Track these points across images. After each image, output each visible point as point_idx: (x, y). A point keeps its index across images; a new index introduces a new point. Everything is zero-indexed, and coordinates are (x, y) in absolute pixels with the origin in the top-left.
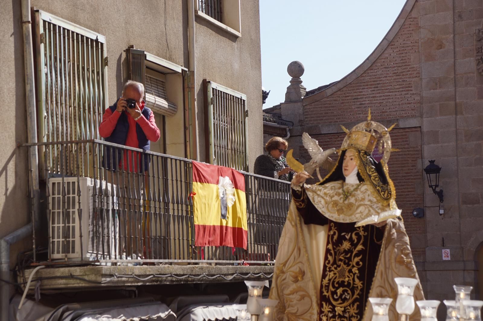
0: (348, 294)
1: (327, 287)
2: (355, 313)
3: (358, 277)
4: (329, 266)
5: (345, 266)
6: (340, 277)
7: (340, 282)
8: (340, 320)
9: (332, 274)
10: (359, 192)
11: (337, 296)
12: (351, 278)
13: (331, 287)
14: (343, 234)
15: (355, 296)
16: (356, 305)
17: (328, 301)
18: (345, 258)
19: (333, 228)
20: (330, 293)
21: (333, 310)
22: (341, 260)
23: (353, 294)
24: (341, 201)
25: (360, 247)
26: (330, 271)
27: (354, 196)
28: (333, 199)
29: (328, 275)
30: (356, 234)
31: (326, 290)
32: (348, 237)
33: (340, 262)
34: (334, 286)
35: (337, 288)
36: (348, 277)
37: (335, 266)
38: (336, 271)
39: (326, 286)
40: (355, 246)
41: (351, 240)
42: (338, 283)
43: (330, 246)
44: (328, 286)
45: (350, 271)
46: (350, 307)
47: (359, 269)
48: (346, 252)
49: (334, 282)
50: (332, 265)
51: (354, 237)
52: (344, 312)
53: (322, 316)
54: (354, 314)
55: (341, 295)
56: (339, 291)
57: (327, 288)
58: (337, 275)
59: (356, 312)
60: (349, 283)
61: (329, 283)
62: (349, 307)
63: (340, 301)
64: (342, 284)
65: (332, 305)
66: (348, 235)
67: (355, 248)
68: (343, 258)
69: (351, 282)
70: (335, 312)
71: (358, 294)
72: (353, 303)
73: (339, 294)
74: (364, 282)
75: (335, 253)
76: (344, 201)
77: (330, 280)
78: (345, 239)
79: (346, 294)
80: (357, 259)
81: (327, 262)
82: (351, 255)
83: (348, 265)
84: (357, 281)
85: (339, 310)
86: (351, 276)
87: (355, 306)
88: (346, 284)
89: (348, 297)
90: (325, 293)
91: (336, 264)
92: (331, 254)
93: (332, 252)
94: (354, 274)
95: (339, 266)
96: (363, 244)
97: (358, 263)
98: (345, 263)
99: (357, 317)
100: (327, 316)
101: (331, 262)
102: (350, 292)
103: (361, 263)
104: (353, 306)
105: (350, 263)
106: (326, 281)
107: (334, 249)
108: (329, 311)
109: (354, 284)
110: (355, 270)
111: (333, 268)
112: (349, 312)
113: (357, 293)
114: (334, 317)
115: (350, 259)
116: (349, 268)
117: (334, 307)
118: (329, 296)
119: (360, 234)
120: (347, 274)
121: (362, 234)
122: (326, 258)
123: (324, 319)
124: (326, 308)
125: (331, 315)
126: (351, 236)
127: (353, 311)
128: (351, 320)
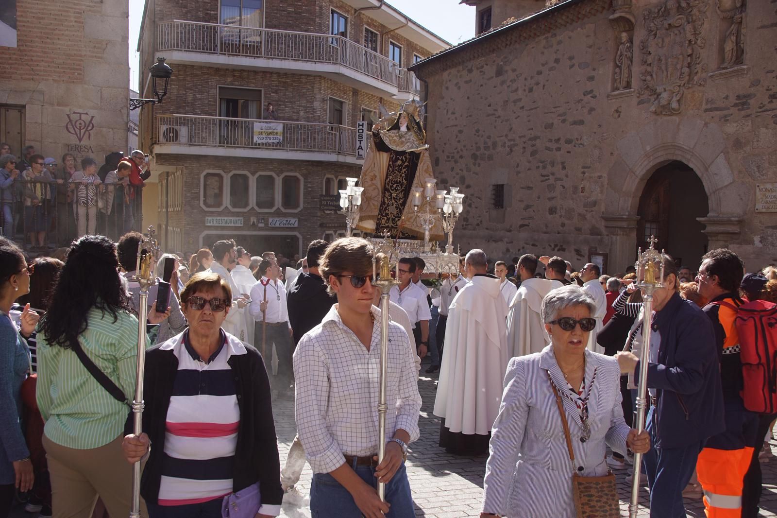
4: (389, 173)
5: (398, 173)
6: (395, 179)
8: (394, 200)
9: (391, 177)
10: (407, 135)
11: (393, 188)
14: (398, 156)
15: (403, 189)
17: (388, 190)
18: (399, 169)
19: (393, 153)
20: (389, 186)
24: (398, 140)
25: (406, 164)
26: (390, 175)
27: (405, 137)
28: (394, 138)
29: (389, 177)
31: (387, 185)
32: (400, 158)
33: (395, 171)
34: (391, 183)
35: (394, 184)
39: (387, 183)
41: (402, 160)
42: (394, 181)
43: (391, 163)
45: (401, 176)
47: (405, 175)
48: (399, 166)
49: (392, 181)
51: (404, 158)
52: (397, 196)
54: (401, 198)
55: (395, 188)
56: (394, 186)
58: (394, 177)
59: (403, 196)
61: (389, 182)
62: (399, 194)
63: (394, 191)
64: (396, 182)
65: (390, 192)
67: (404, 164)
68: (397, 169)
70: (392, 196)
72: (401, 192)
74: (408, 181)
75: (393, 166)
77: (390, 180)
78: (399, 159)
79: (398, 187)
80: (404, 170)
82: (402, 168)
83: (400, 172)
84: (404, 180)
85: (394, 195)
86: (401, 178)
87: (403, 193)
88: (398, 182)
89: (399, 189)
90: (387, 187)
91: (393, 172)
92: (391, 167)
94: (403, 177)
95: (395, 173)
96: (408, 162)
97: (405, 172)
99: (404, 198)
101: (391, 171)
102: (400, 186)
106: (387, 181)
107: (393, 164)
108: (388, 196)
109: (402, 182)
110: (403, 175)
111: (392, 174)
112: (399, 196)
113: (403, 187)
114: (391, 198)
115: (401, 170)
116: (400, 174)
117: (392, 193)
118: (389, 188)
120: (399, 177)
121: (408, 157)
122: (388, 169)
123: (386, 199)
124: (387, 194)
125: (389, 198)
126: (402, 158)
127: (401, 196)
128: (400, 200)
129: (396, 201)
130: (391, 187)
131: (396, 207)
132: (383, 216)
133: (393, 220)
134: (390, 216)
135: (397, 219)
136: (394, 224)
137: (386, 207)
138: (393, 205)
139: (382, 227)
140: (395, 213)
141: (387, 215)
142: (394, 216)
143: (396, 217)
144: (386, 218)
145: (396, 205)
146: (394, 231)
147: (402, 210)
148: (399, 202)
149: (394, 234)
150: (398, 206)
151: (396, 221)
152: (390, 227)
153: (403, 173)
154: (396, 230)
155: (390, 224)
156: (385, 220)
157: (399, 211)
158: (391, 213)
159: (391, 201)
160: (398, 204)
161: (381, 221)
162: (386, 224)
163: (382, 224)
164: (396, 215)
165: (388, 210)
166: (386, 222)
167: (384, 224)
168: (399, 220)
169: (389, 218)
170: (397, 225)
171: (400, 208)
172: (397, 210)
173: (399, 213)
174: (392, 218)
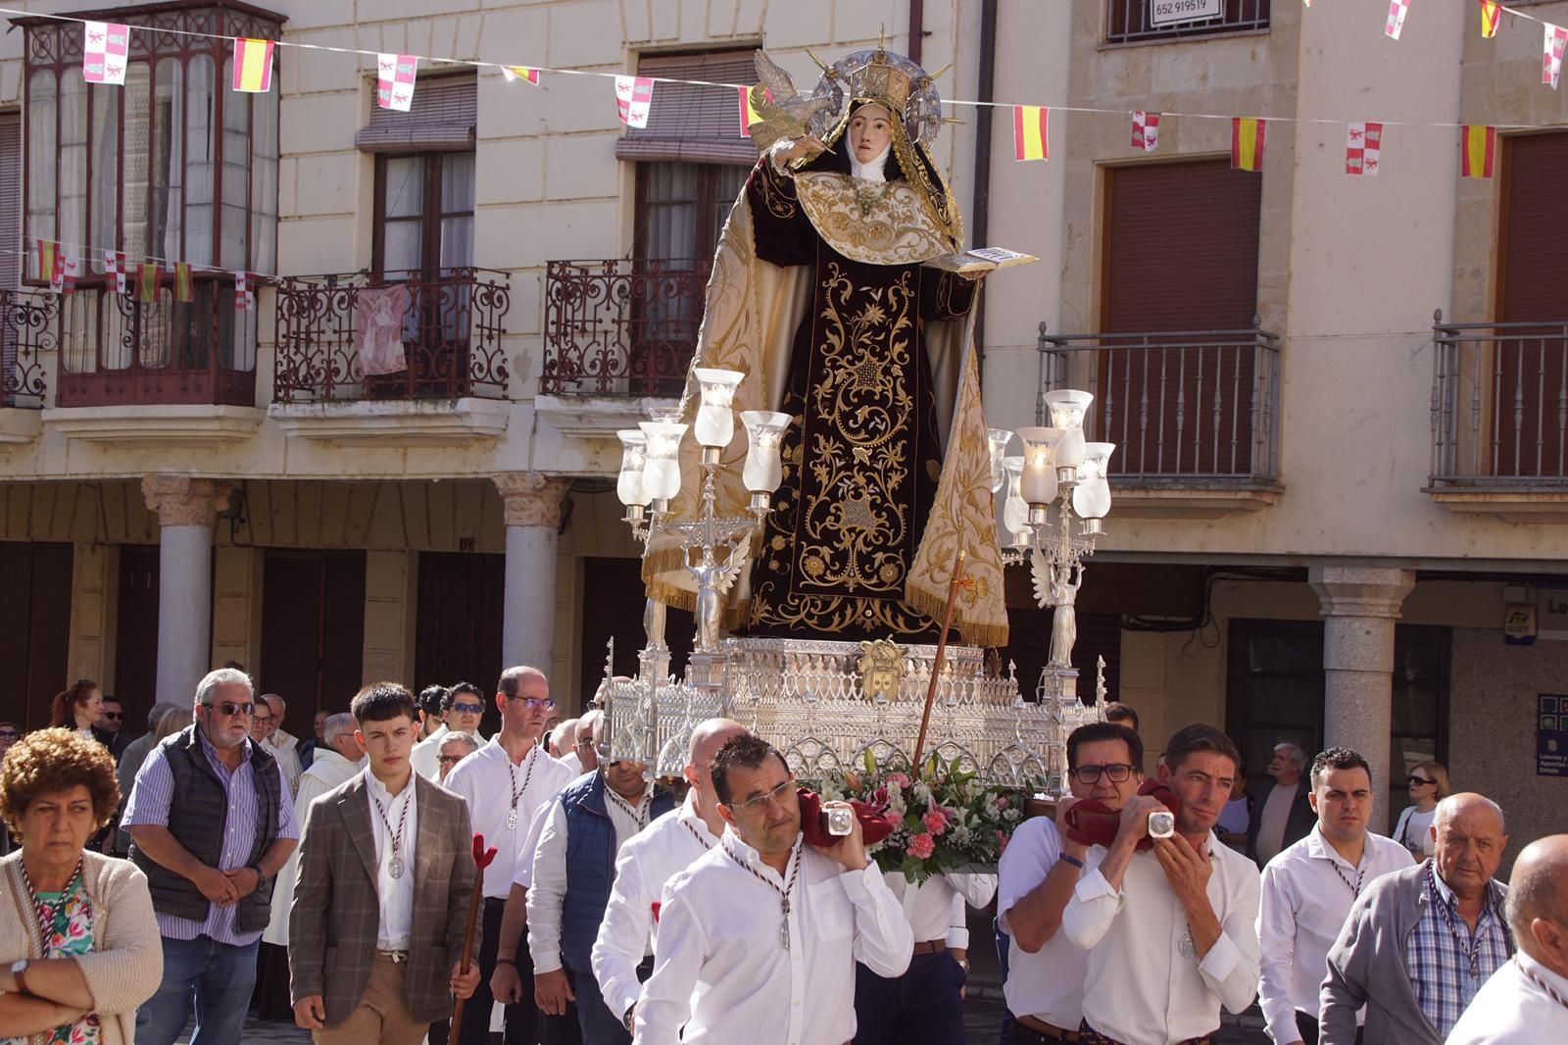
0: (883, 420)
1: (830, 404)
2: (898, 463)
3: (902, 385)
4: (832, 356)
5: (874, 360)
6: (860, 383)
7: (863, 393)
8: (863, 475)
9: (840, 374)
10: (893, 202)
11: (855, 422)
12: (890, 387)
13: (839, 402)
14: (864, 289)
15: (897, 427)
16: (900, 444)
17: (831, 432)
18: (873, 341)
19: (836, 274)
20: (836, 414)
21: (847, 452)
22: (862, 345)
23: (894, 422)
24: (856, 215)
25: (903, 322)
26: (835, 367)
27: (886, 208)
28: (835, 209)
29: (831, 375)
30: (894, 293)
31: (825, 407)
32: (877, 297)
33: (861, 350)
34: (846, 402)
35: (858, 406)
36: (882, 384)
37: (850, 357)
38: (851, 369)
39: (825, 399)
40: (895, 317)
41: (884, 303)
42: (858, 394)
43: (831, 313)
44: (831, 401)
45: (886, 372)
46: (887, 448)
47: (903, 368)
48: (874, 329)
49: (846, 392)
50: (842, 354)
51: (892, 299)
52: (873, 458)
53: (815, 465)
54: (896, 465)
55: (866, 422)
56: (862, 413)
57: (828, 404)
58: (856, 376)
59: (901, 460)
60: (884, 398)
61: (834, 395)
62: (884, 450)
63: (863, 435)
64: (867, 398)
65: (843, 440)
66: (876, 293)
67: (894, 324)
68: (868, 342)
69: (890, 395)
70: (853, 458)
71: (904, 424)
72: (894, 440)
73: (860, 420)
74: (915, 397)
75: (848, 331)
76: (861, 217)
77: (835, 387)
78: (872, 301)
79: (878, 420)
80: (899, 347)
81: (825, 346)
82: (887, 337)
83: (882, 358)
84: (900, 391)
85: (861, 453)
86: (889, 381)
87: (899, 448)
88: (877, 397)
89: (882, 428)
90: (825, 416)
91: (851, 353)
92: (835, 331)
93: (839, 326)
94: (895, 379)
95: (861, 358)
96: (908, 316)
97: (900, 355)
98: (873, 353)
99: (902, 472)
100: (830, 466)
101: (838, 348)
102: (886, 416)
103: (906, 356)
104: (894, 448)
105: (886, 353)
106: (823, 390)
107: (841, 317)
108: (834, 455)
109: (895, 400)
110: (896, 370)
111: (842, 362)
112: (884, 459)
113: (904, 421)
114: (849, 467)
115: (885, 345)
116: (884, 364)
117: (849, 446)
118: (834, 421)
119: (901, 293)
120: (879, 377)
121: (905, 292)
122: (822, 338)
123: (821, 472)
124: (826, 448)
125: (839, 463)
126: (885, 295)
127: (894, 456)
128: (890, 478)
129: (870, 480)
130: (846, 417)
131: (873, 505)
132: (811, 541)
133: (864, 559)
134: (847, 543)
135: (880, 556)
136: (867, 576)
137: (824, 507)
138: (857, 496)
139: (809, 587)
140: (871, 531)
141: (831, 536)
142: (867, 543)
143: (877, 549)
144: (826, 551)
145: (871, 494)
146: (868, 607)
147: (901, 517)
148: (886, 482)
149: (869, 621)
150: (885, 500)
151: (876, 565)
152: (851, 590)
153: (892, 362)
154: (877, 604)
155: (852, 578)
156: (823, 558)
157: (888, 525)
158: (851, 530)
159: (850, 478)
160: (881, 494)
161: (803, 565)
162: (829, 577)
163: (811, 577)
164: (877, 540)
165: (837, 519)
166: (827, 567)
167: (821, 578)
168: (888, 560)
169: (846, 551)
170: (881, 584)
171: (889, 510)
172: (881, 521)
173: (889, 529)
174: (860, 553)
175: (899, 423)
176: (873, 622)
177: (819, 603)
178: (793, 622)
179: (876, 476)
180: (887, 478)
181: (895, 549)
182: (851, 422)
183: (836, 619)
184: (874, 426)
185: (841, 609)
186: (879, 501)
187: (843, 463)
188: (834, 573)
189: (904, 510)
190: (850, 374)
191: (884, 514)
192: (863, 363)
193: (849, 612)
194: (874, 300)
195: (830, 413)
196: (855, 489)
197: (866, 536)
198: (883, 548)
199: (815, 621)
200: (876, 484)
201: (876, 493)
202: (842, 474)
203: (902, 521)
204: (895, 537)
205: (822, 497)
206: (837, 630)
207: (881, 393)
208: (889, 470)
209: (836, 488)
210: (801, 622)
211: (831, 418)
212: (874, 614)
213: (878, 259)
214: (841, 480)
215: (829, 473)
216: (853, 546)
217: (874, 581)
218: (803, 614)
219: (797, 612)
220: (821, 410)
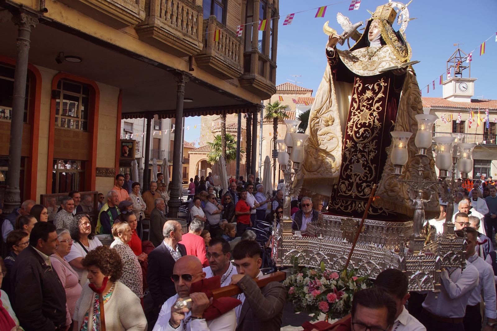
0: (369, 133)
2: (373, 149)
3: (377, 119)
4: (354, 111)
5: (367, 111)
6: (362, 120)
7: (362, 123)
8: (361, 154)
9: (356, 117)
10: (381, 52)
11: (359, 135)
12: (372, 120)
13: (354, 127)
14: (367, 85)
15: (374, 135)
16: (374, 141)
17: (351, 139)
18: (368, 104)
19: (358, 81)
20: (353, 133)
21: (355, 146)
22: (364, 106)
23: (373, 132)
24: (366, 60)
25: (380, 95)
26: (354, 115)
27: (377, 55)
29: (353, 118)
30: (377, 85)
32: (370, 87)
33: (363, 108)
34: (357, 127)
35: (360, 128)
36: (370, 119)
37: (359, 111)
38: (359, 115)
39: (350, 127)
40: (377, 94)
41: (373, 89)
42: (360, 124)
43: (356, 96)
44: (352, 127)
45: (371, 115)
46: (370, 144)
47: (378, 113)
48: (368, 99)
49: (357, 124)
50: (356, 110)
51: (376, 87)
52: (364, 147)
53: (346, 151)
54: (372, 150)
55: (363, 134)
56: (361, 131)
57: (351, 129)
58: (360, 118)
59: (375, 147)
60: (370, 124)
61: (353, 125)
62: (368, 144)
63: (361, 139)
64: (363, 125)
65: (354, 141)
67: (376, 96)
68: (365, 104)
69: (372, 123)
70: (357, 147)
71: (376, 134)
72: (372, 140)
73: (361, 133)
74: (383, 122)
75: (360, 101)
77: (354, 122)
78: (368, 89)
79: (367, 133)
80: (378, 105)
81: (352, 108)
82: (373, 102)
83: (370, 109)
84: (376, 121)
85: (360, 146)
86: (372, 118)
87: (374, 143)
88: (367, 125)
89: (368, 136)
90: (350, 133)
91: (360, 109)
92: (356, 102)
93: (357, 100)
94: (374, 117)
95: (362, 111)
96: (383, 93)
97: (378, 108)
98: (367, 108)
99: (375, 152)
100: (350, 151)
101: (356, 108)
102: (370, 131)
103: (381, 108)
104: (372, 143)
105: (372, 108)
106: (350, 124)
107: (358, 97)
108: (351, 147)
109: (374, 125)
110: (375, 114)
111: (357, 113)
112: (368, 148)
114: (356, 151)
115: (371, 105)
116: (370, 112)
117: (356, 143)
118: (352, 135)
119: (381, 84)
120: (369, 117)
121: (382, 84)
122: (352, 105)
123: (347, 153)
124: (349, 145)
125: (353, 150)
126: (373, 87)
127: (372, 146)
128: (370, 154)
129: (363, 156)
130: (356, 133)
131: (363, 165)
132: (343, 179)
133: (359, 186)
134: (353, 179)
135: (364, 185)
136: (359, 192)
137: (348, 165)
138: (358, 162)
139: (341, 196)
140: (362, 175)
141: (349, 177)
142: (360, 180)
143: (364, 182)
144: (347, 182)
145: (363, 161)
146: (360, 204)
147: (373, 169)
148: (368, 156)
149: (359, 209)
150: (368, 163)
151: (363, 188)
152: (353, 197)
153: (374, 111)
154: (362, 203)
155: (354, 192)
156: (346, 185)
157: (368, 172)
158: (355, 175)
159: (356, 155)
160: (367, 161)
161: (340, 187)
162: (347, 192)
163: (342, 192)
164: (364, 178)
165: (351, 171)
166: (347, 189)
167: (345, 192)
168: (368, 186)
169: (353, 182)
170: (364, 195)
171: (369, 167)
172: (366, 171)
173: (368, 174)
174: (357, 183)
175: (375, 133)
176: (361, 209)
177: (345, 201)
178: (337, 208)
179: (365, 154)
180: (369, 154)
181: (370, 182)
182: (357, 135)
183: (349, 207)
184: (366, 135)
185: (351, 204)
186: (365, 163)
187: (354, 150)
188: (349, 191)
189: (375, 167)
190: (358, 117)
191: (367, 168)
192: (363, 112)
193: (354, 205)
194: (370, 89)
195: (351, 132)
196: (357, 159)
197: (360, 177)
198: (366, 181)
199: (343, 208)
200: (365, 157)
201: (365, 161)
202: (354, 154)
203: (374, 171)
204: (371, 177)
205: (347, 163)
206: (350, 211)
207: (369, 123)
208: (369, 152)
209: (352, 159)
210: (339, 208)
211: (351, 134)
212: (361, 206)
213: (371, 74)
214: (353, 156)
215: (350, 154)
216: (355, 181)
217: (362, 194)
218: (339, 205)
219: (338, 204)
220: (349, 131)
